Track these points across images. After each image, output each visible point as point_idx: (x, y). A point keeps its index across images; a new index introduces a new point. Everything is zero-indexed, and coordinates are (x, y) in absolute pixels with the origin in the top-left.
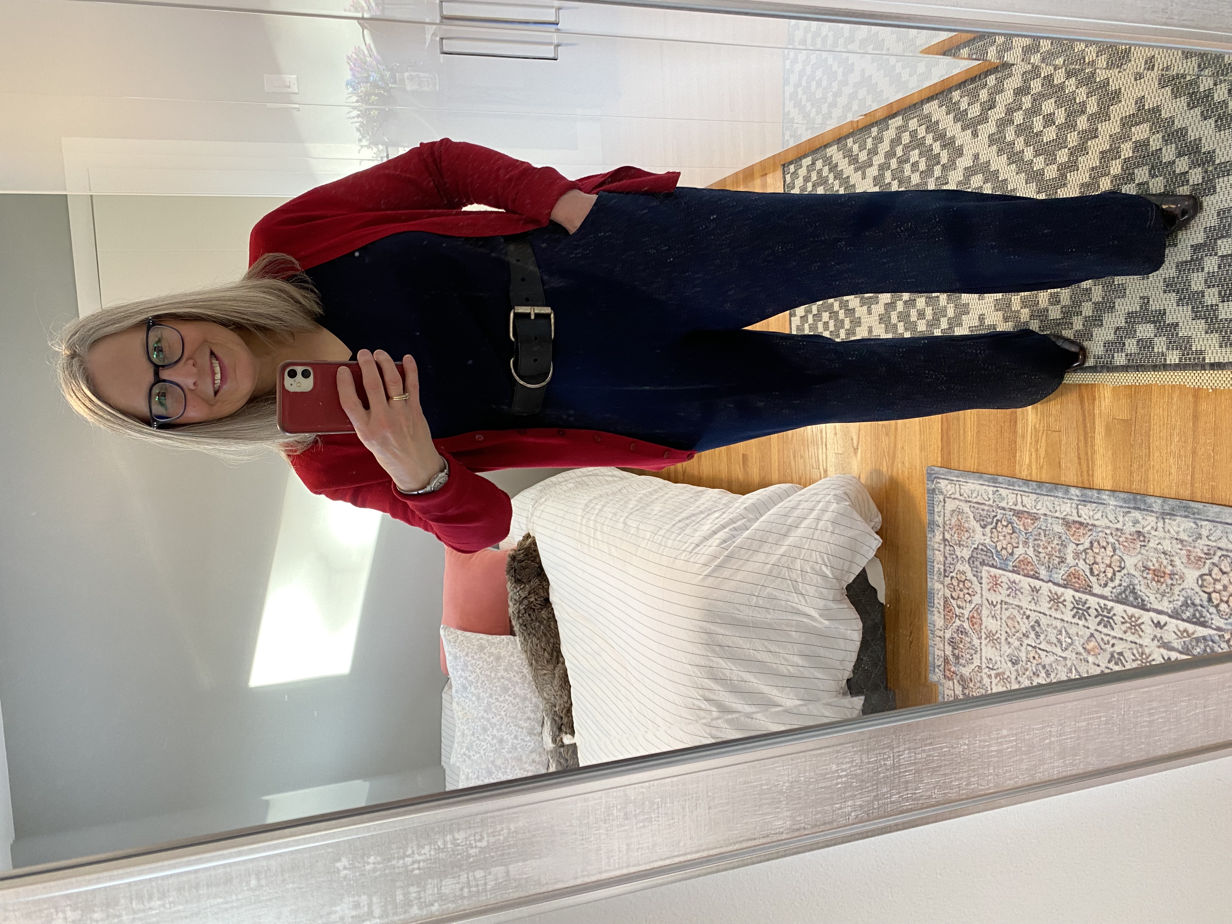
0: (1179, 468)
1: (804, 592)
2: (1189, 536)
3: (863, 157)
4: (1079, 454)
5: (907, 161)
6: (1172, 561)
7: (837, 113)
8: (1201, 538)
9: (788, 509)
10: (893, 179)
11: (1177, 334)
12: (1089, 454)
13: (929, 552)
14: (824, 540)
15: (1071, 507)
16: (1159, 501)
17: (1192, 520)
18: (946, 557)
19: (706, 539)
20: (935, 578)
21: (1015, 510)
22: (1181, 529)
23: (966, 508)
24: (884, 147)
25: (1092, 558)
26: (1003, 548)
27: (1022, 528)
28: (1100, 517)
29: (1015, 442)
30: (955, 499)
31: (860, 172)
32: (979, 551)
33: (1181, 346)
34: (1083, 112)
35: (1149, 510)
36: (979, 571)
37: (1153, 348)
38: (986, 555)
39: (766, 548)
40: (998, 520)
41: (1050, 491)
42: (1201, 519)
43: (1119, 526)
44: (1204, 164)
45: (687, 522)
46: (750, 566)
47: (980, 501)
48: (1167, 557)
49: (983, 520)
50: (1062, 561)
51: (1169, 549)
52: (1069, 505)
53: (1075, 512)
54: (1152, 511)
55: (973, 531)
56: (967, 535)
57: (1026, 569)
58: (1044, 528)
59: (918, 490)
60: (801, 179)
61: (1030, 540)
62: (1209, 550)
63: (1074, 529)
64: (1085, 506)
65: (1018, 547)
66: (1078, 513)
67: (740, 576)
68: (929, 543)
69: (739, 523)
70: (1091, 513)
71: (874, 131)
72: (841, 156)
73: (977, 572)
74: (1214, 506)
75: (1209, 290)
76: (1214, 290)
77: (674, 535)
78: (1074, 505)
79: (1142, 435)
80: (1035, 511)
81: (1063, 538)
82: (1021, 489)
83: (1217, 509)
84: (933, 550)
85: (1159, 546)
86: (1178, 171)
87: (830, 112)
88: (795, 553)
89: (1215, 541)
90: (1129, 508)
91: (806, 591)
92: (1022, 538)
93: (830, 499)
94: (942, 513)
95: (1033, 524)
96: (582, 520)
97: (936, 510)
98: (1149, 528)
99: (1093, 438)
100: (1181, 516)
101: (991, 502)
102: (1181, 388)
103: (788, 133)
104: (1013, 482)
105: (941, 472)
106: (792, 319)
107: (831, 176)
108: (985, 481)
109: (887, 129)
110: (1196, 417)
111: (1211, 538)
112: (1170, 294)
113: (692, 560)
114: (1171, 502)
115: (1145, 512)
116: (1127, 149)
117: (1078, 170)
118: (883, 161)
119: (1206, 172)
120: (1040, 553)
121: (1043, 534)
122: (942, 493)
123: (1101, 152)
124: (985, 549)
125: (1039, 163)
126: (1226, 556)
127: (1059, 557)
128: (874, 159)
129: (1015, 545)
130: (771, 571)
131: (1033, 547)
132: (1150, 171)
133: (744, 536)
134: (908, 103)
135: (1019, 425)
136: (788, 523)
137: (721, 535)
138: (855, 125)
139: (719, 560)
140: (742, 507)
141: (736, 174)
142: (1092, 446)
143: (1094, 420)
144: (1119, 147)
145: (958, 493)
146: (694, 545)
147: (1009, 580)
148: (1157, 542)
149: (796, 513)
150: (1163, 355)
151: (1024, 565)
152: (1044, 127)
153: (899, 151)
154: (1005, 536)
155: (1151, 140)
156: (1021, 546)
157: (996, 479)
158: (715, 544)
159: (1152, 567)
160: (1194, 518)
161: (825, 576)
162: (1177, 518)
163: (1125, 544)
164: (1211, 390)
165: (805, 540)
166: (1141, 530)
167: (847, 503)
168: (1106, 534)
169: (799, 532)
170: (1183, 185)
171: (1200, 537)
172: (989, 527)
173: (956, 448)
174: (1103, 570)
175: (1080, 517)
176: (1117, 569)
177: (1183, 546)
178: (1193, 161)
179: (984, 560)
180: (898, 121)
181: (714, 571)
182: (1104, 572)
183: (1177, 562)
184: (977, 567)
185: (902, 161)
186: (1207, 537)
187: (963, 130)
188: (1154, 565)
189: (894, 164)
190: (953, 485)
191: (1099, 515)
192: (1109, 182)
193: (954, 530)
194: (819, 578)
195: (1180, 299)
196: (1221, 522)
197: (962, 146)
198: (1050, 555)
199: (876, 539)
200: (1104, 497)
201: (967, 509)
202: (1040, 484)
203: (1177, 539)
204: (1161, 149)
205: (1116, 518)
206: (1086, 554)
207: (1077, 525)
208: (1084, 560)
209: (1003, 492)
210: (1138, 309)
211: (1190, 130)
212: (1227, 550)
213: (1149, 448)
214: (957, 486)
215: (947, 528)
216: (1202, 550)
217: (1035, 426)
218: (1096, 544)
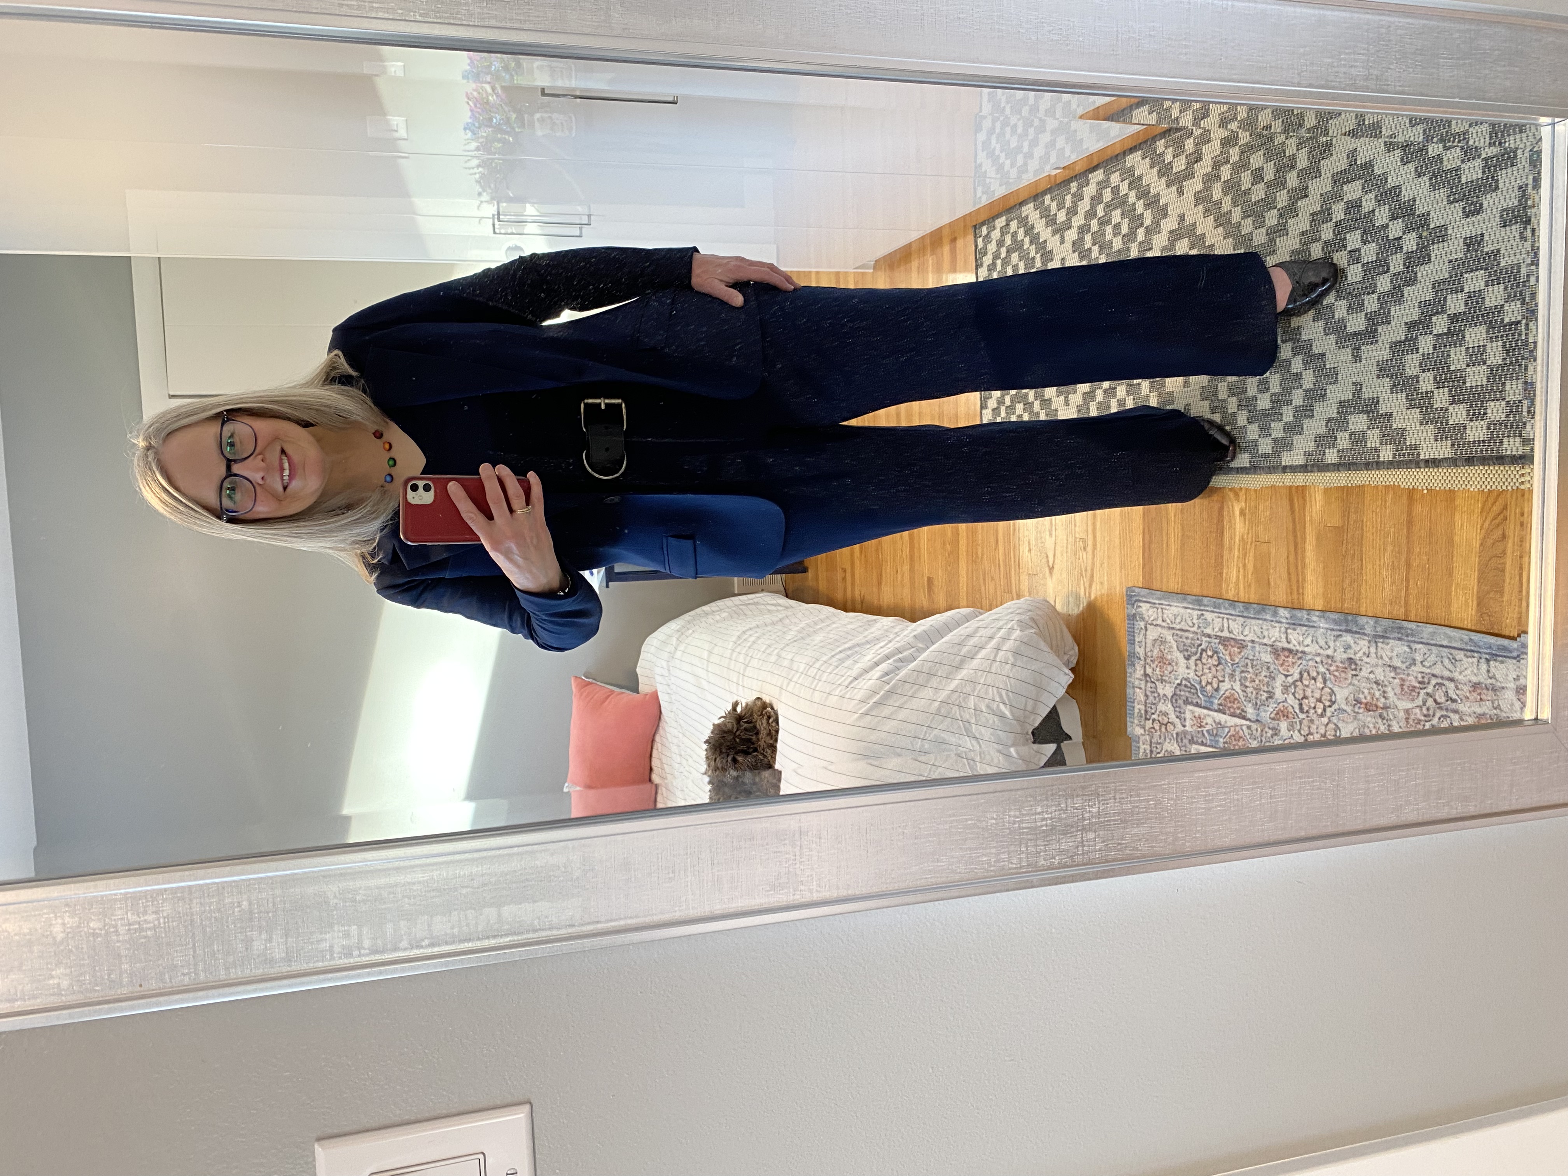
0: (1393, 583)
1: (977, 735)
2: (1403, 662)
3: (1061, 217)
4: (1288, 569)
5: (1108, 222)
6: (1384, 692)
7: (1033, 165)
8: (1415, 664)
9: (963, 637)
10: (1094, 244)
11: (1391, 426)
12: (1300, 568)
13: (1129, 691)
14: (1003, 673)
15: (1280, 631)
16: (1372, 622)
17: (1406, 644)
18: (1146, 696)
19: (866, 671)
20: (1136, 721)
21: (1221, 637)
22: (1394, 654)
23: (1168, 636)
24: (1084, 206)
25: (1301, 692)
26: (1208, 683)
27: (1228, 658)
28: (1310, 643)
29: (1222, 557)
30: (1156, 625)
31: (1058, 236)
32: (1183, 688)
33: (1395, 440)
34: (1293, 167)
35: (1360, 632)
36: (1182, 711)
37: (1366, 442)
38: (1190, 692)
39: (934, 682)
40: (1203, 650)
41: (1259, 612)
42: (1415, 642)
43: (1330, 652)
44: (1418, 228)
45: (849, 652)
46: (915, 703)
47: (1184, 628)
48: (1380, 687)
49: (1187, 650)
50: (1271, 695)
51: (1382, 678)
52: (1278, 629)
53: (1283, 636)
54: (1364, 634)
55: (1177, 664)
56: (1169, 668)
57: (1232, 707)
58: (1251, 657)
59: (1117, 616)
60: (994, 243)
61: (1237, 673)
62: (1423, 677)
63: (1283, 658)
64: (1294, 629)
65: (1223, 681)
66: (1287, 638)
67: (902, 715)
68: (1129, 679)
69: (905, 653)
70: (1301, 638)
71: (1074, 186)
72: (1038, 216)
73: (1180, 712)
74: (1428, 625)
75: (1424, 375)
76: (1429, 374)
77: (832, 667)
78: (1283, 629)
79: (1354, 545)
80: (1242, 637)
81: (1272, 669)
82: (1227, 612)
83: (1430, 628)
84: (1134, 687)
85: (1372, 676)
86: (1391, 237)
87: (1025, 164)
88: (968, 689)
89: (1430, 667)
90: (1340, 630)
91: (980, 733)
92: (1228, 670)
93: (1013, 626)
94: (1143, 644)
95: (1240, 653)
96: (731, 655)
97: (1137, 640)
98: (1361, 654)
99: (1304, 550)
100: (1394, 638)
101: (1195, 629)
102: (1395, 488)
103: (980, 190)
104: (1219, 604)
105: (1142, 593)
106: (984, 411)
107: (1027, 240)
108: (1190, 603)
109: (1088, 184)
110: (1410, 523)
111: (1426, 663)
112: (1383, 380)
113: (847, 696)
114: (1385, 622)
115: (1357, 636)
116: (1338, 212)
117: (1287, 235)
118: (1083, 222)
119: (1420, 237)
120: (1247, 687)
121: (1250, 665)
122: (1142, 619)
123: (1311, 214)
124: (1189, 685)
125: (1247, 226)
126: (1441, 685)
127: (1267, 692)
128: (1073, 219)
129: (1221, 679)
130: (939, 709)
131: (1240, 680)
132: (1362, 236)
133: (909, 667)
134: (1109, 153)
135: (1227, 535)
136: (962, 654)
137: (884, 666)
138: (1053, 180)
139: (878, 697)
140: (911, 635)
141: (923, 238)
142: (1303, 558)
143: (1305, 528)
144: (1330, 208)
145: (1160, 619)
146: (850, 679)
147: (1215, 721)
148: (1369, 671)
149: (972, 642)
150: (1376, 450)
151: (1230, 702)
152: (1252, 185)
153: (1100, 212)
154: (1210, 669)
155: (1363, 200)
156: (1227, 679)
157: (1201, 601)
158: (876, 677)
159: (1364, 701)
160: (1408, 641)
161: (1002, 716)
162: (1391, 641)
163: (1336, 673)
164: (1425, 491)
165: (980, 673)
166: (1353, 656)
167: (1033, 631)
168: (1316, 662)
169: (975, 663)
170: (1396, 253)
171: (1414, 662)
172: (1193, 658)
173: (1159, 564)
174: (1313, 705)
175: (1289, 643)
176: (1327, 704)
177: (1397, 674)
178: (1407, 225)
179: (1187, 698)
180: (1098, 176)
181: (871, 709)
182: (1314, 708)
183: (1390, 694)
184: (1180, 707)
185: (1103, 223)
186: (1422, 662)
187: (1168, 186)
188: (1365, 698)
189: (1094, 225)
190: (1155, 610)
191: (1308, 641)
192: (1320, 248)
193: (1156, 663)
194: (996, 718)
195: (1394, 385)
196: (1435, 645)
197: (1166, 205)
198: (1258, 689)
199: (1066, 674)
200: (1315, 619)
201: (1169, 638)
202: (1247, 604)
203: (1390, 666)
204: (1373, 211)
205: (1326, 643)
206: (1296, 686)
207: (1286, 653)
208: (1294, 694)
209: (1209, 616)
210: (1351, 397)
211: (1403, 189)
212: (1442, 678)
213: (1362, 560)
214: (1160, 610)
215: (1148, 661)
216: (1416, 678)
217: (1243, 536)
218: (1305, 675)
